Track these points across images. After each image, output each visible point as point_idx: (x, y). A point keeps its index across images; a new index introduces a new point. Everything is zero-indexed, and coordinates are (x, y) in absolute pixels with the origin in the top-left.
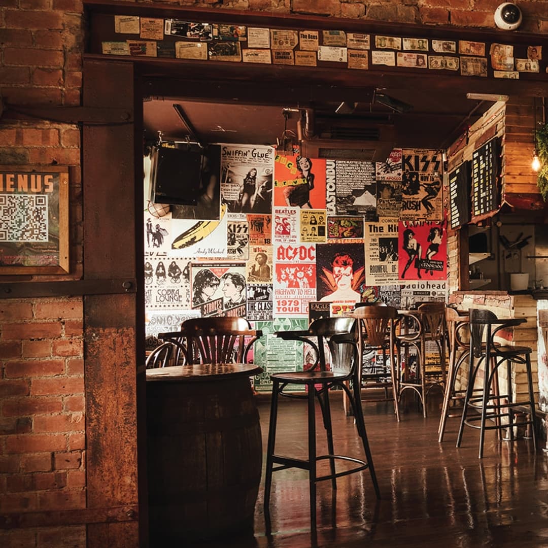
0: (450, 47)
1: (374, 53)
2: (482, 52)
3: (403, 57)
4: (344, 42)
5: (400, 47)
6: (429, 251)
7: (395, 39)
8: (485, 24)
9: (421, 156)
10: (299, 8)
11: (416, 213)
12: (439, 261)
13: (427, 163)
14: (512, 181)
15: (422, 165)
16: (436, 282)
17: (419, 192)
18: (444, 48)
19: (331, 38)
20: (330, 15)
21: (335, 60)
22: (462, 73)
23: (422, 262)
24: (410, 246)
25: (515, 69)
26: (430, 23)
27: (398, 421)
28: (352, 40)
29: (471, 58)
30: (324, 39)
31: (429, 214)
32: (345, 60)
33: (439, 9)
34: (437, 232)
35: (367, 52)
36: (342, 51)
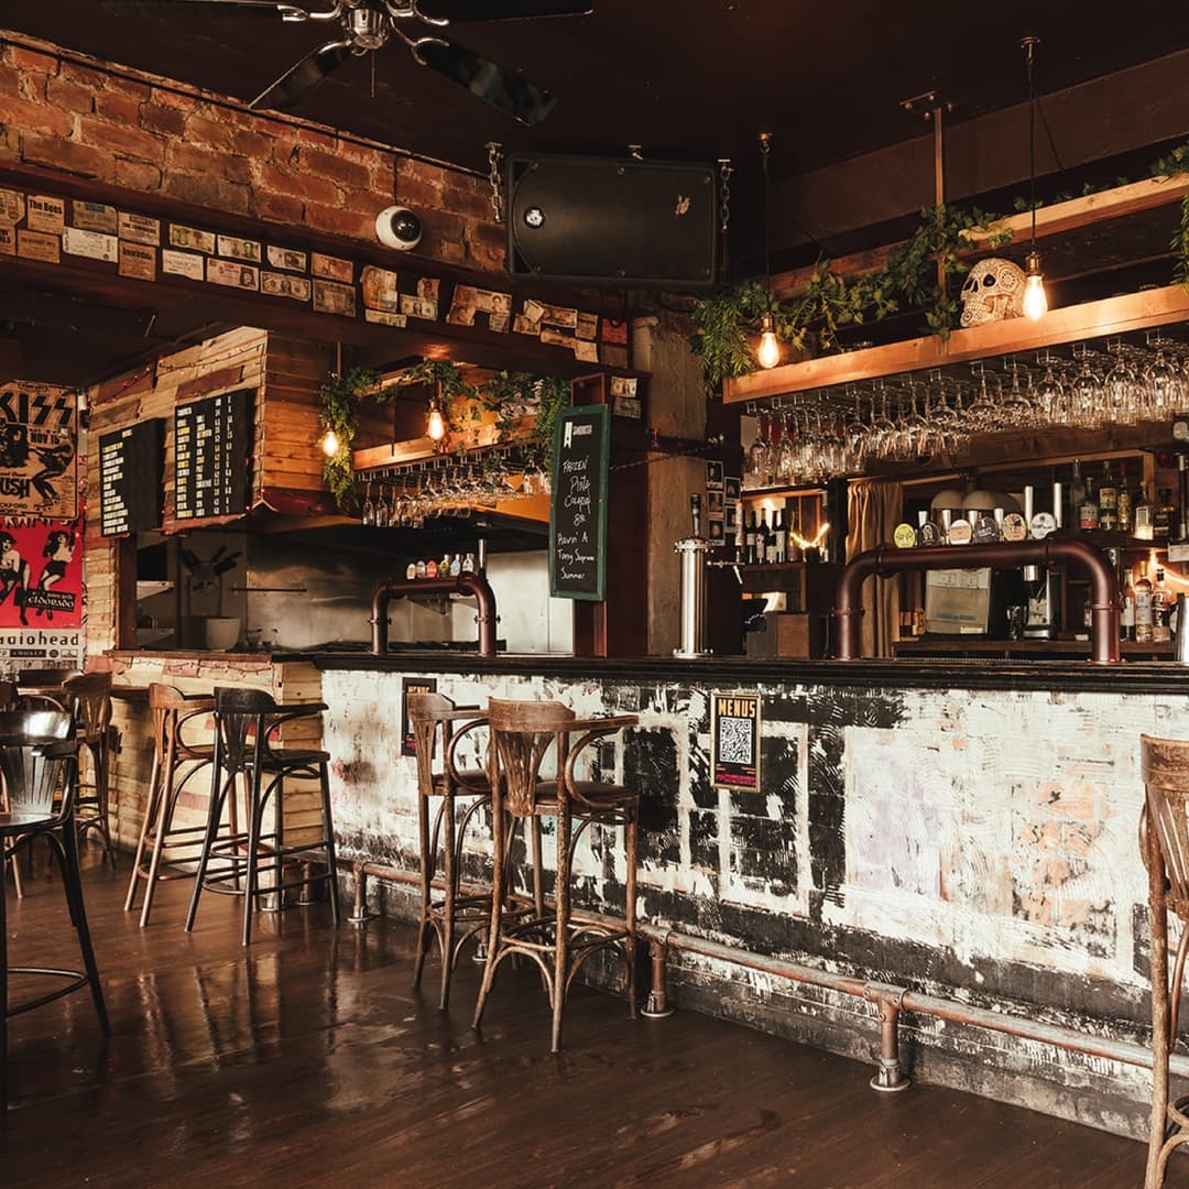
0: (297, 262)
1: (166, 253)
2: (348, 276)
3: (217, 268)
4: (113, 226)
5: (213, 249)
6: (46, 574)
7: (204, 233)
8: (362, 233)
9: (33, 396)
10: (37, 156)
11: (19, 502)
12: (65, 594)
13: (46, 410)
14: (277, 467)
15: (33, 412)
16: (60, 633)
17: (27, 462)
18: (287, 261)
19: (88, 216)
20: (94, 177)
21: (96, 256)
22: (315, 307)
23: (31, 596)
24: (4, 563)
25: (399, 311)
26: (272, 218)
27: (20, 897)
28: (128, 225)
29: (330, 283)
30: (75, 215)
31: (48, 504)
32: (113, 258)
33: (287, 197)
34: (63, 540)
35: (154, 249)
36: (108, 241)
